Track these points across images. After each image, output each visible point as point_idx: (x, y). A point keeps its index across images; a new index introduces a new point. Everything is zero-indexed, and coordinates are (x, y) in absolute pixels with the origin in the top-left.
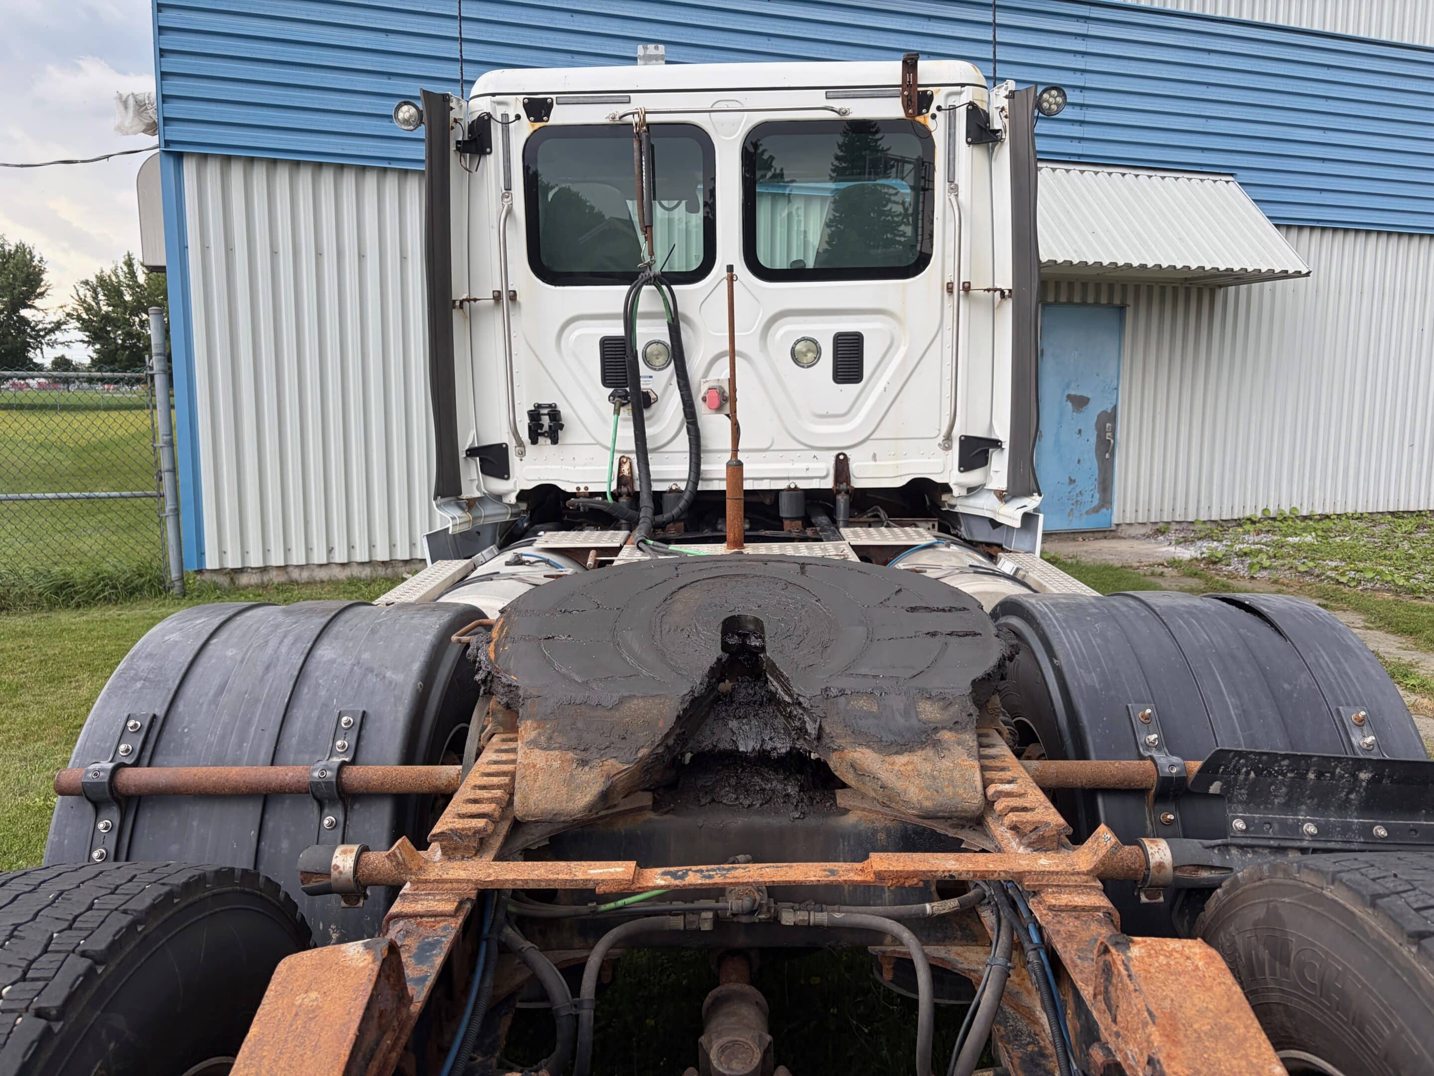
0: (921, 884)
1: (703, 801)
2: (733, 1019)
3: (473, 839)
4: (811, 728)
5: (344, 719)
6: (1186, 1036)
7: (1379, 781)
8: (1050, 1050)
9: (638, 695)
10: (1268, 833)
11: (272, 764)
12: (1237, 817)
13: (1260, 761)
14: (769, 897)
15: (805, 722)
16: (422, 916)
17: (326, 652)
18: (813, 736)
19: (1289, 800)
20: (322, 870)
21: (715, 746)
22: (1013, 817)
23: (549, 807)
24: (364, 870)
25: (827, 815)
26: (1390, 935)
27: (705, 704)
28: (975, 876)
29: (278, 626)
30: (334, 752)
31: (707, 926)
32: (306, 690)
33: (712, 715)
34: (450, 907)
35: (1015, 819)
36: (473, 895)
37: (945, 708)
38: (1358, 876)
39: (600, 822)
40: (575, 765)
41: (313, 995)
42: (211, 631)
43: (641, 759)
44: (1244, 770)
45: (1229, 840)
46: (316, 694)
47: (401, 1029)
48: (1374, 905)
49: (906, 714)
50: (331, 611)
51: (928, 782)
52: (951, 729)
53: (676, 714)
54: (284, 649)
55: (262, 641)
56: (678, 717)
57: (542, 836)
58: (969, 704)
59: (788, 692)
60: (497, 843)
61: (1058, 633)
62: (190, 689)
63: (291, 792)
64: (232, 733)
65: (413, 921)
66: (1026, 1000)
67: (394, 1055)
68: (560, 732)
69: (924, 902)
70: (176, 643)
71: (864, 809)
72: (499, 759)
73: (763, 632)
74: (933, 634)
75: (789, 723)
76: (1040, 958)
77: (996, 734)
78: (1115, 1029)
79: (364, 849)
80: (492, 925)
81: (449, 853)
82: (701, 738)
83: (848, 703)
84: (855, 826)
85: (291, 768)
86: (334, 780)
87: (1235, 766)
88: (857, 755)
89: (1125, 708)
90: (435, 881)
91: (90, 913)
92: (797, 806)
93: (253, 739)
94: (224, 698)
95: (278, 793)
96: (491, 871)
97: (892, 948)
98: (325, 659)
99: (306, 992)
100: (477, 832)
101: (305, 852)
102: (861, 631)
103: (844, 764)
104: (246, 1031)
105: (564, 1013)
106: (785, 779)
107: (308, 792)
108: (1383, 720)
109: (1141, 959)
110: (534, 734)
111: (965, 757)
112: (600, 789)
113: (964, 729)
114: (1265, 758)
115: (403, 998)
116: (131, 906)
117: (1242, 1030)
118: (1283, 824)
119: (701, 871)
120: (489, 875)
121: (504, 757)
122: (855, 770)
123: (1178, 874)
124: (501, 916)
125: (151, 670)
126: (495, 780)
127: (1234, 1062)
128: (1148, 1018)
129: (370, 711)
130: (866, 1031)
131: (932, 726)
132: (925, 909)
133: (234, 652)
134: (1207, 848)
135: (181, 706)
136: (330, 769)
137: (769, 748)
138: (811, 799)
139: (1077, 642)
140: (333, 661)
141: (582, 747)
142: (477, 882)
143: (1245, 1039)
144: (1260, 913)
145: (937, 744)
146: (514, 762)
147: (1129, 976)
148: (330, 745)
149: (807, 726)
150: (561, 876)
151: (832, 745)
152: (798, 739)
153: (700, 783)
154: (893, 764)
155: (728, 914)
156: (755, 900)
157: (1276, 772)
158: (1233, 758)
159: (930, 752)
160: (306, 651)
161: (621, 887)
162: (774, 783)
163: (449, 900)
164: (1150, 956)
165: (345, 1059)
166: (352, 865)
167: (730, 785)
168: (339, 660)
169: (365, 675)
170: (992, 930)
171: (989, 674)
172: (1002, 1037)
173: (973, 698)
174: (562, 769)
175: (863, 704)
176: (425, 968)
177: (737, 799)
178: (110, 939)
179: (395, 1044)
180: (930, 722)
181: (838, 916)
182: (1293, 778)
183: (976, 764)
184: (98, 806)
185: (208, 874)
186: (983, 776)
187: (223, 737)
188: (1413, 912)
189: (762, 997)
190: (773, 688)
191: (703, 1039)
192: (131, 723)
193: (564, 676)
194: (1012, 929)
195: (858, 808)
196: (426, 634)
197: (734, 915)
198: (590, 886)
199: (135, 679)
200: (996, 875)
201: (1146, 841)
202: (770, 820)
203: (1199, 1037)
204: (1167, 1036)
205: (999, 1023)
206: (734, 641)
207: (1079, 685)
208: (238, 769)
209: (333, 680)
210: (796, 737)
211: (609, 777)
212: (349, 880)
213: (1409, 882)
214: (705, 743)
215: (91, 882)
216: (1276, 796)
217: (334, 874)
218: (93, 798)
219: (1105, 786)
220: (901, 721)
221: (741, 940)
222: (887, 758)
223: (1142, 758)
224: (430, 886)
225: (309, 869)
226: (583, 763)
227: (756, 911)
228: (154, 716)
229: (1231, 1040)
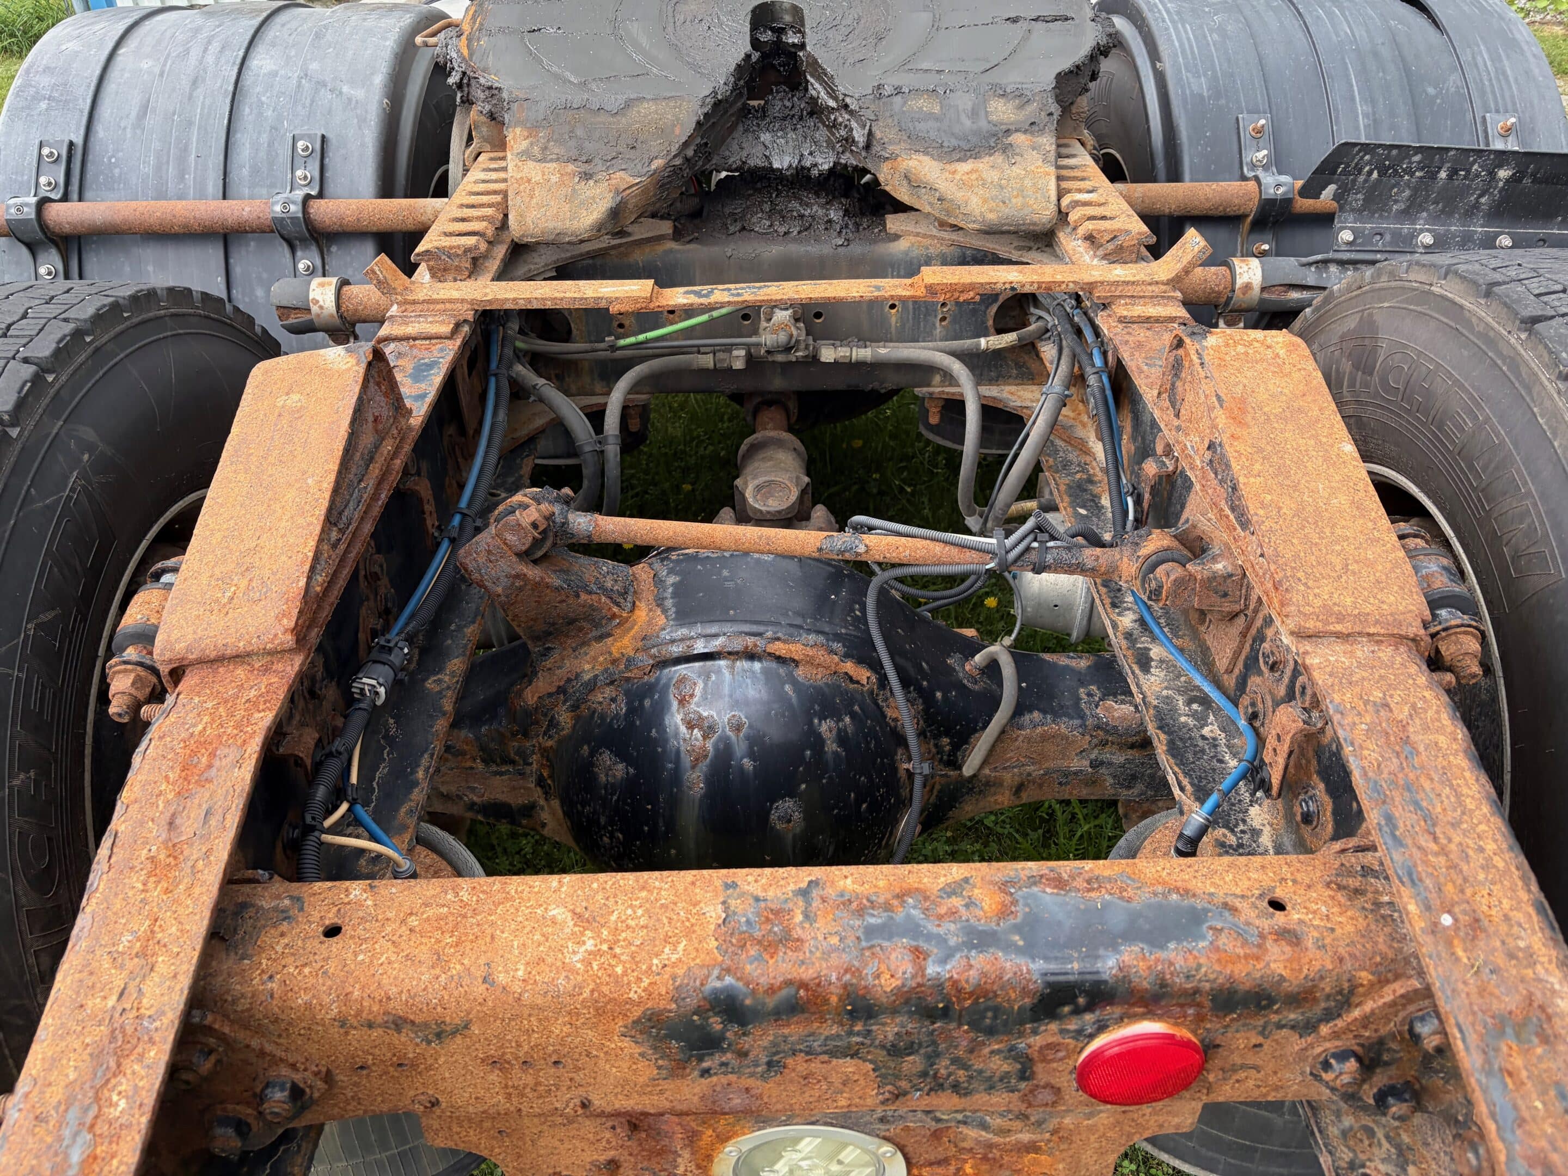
0: (978, 298)
1: (732, 229)
2: (770, 464)
3: (464, 259)
4: (859, 135)
5: (300, 144)
6: (1253, 418)
7: (1519, 180)
8: (1100, 476)
9: (648, 97)
10: (1377, 245)
11: (224, 197)
12: (1345, 228)
13: (1387, 158)
14: (807, 334)
15: (851, 129)
16: (415, 339)
17: (262, 62)
18: (861, 145)
19: (1409, 207)
20: (299, 305)
21: (744, 163)
22: (1090, 226)
23: (551, 225)
24: (347, 305)
25: (875, 242)
26: (1499, 323)
27: (731, 111)
28: (1039, 288)
29: (197, 30)
30: (295, 185)
31: (739, 365)
32: (247, 110)
33: (740, 128)
34: (446, 329)
35: (1091, 227)
36: (470, 316)
37: (1021, 107)
38: (1477, 267)
39: (613, 252)
40: (577, 179)
41: (295, 397)
42: (116, 38)
43: (655, 171)
44: (1367, 168)
45: (1331, 255)
46: (260, 114)
47: (402, 440)
48: (1488, 294)
49: (974, 114)
50: (261, 11)
51: (994, 192)
52: (1025, 132)
53: (695, 119)
54: (210, 59)
55: (181, 49)
56: (699, 123)
57: (546, 265)
58: (1050, 101)
59: (832, 94)
60: (494, 265)
61: (1167, 29)
62: (106, 110)
63: (253, 232)
64: (168, 162)
65: (405, 343)
66: (1080, 432)
67: (398, 462)
68: (556, 141)
69: (979, 336)
70: (76, 54)
71: (917, 234)
72: (487, 178)
73: (803, 25)
74: (1015, 20)
75: (833, 134)
76: (1101, 381)
77: (1078, 145)
78: (1176, 422)
79: (344, 283)
80: (500, 361)
81: (438, 274)
82: (727, 153)
83: (905, 103)
84: (906, 253)
85: (246, 202)
86: (300, 215)
87: (1357, 164)
88: (912, 163)
89: (1234, 120)
90: (424, 301)
91: (24, 321)
92: (840, 232)
93: (196, 169)
94: (151, 121)
95: (237, 231)
96: (488, 290)
97: (940, 389)
98: (264, 71)
99: (287, 394)
100: (467, 250)
101: (277, 284)
102: (925, 18)
103: (897, 175)
104: (228, 432)
105: (587, 449)
106: (827, 203)
107: (272, 231)
108: (1533, 129)
109: (1217, 349)
110: (525, 144)
111: (1040, 163)
112: (609, 205)
113: (1042, 131)
114: (1394, 152)
115: (399, 407)
116: (71, 314)
117: (1316, 413)
118: (1396, 235)
119: (729, 290)
120: (486, 295)
121: (494, 176)
122: (910, 181)
123: (1266, 295)
124: (509, 352)
125: (54, 87)
126: (485, 199)
127: (1301, 441)
128: (1216, 403)
129: (329, 135)
130: (909, 490)
131: (1004, 127)
132: (979, 344)
133: (150, 63)
134: (1304, 265)
135: (100, 131)
136: (294, 203)
137: (808, 164)
138: (857, 225)
139: (1188, 39)
140: (274, 74)
141: (584, 159)
142: (472, 302)
143: (1317, 421)
144: (1351, 323)
145: (1007, 149)
146: (505, 180)
147: (1202, 364)
148: (289, 176)
149: (855, 133)
150: (568, 295)
151: (883, 153)
152: (843, 152)
153: (727, 210)
154: (954, 172)
155: (763, 351)
156: (791, 336)
157: (1404, 170)
158: (1360, 151)
159: (998, 158)
160: (239, 61)
161: (638, 306)
162: (815, 208)
163: (443, 322)
164: (1227, 345)
165: (339, 453)
166: (333, 299)
167: (762, 211)
168: (282, 72)
169: (317, 91)
170: (1051, 363)
171: (1078, 67)
172: (1051, 467)
173: (1057, 96)
174: (562, 183)
175: (923, 104)
176: (423, 386)
177: (770, 226)
178: (54, 346)
179: (397, 449)
180: (1002, 124)
181: (883, 351)
182: (1421, 178)
183: (1052, 170)
184: (33, 248)
185: (159, 292)
186: (1058, 186)
187: (158, 168)
188: (1532, 297)
189: (799, 443)
190: (814, 93)
191: (738, 482)
192: (46, 151)
193: (557, 77)
194: (1074, 356)
195: (910, 233)
196: (385, 39)
197: (768, 352)
198: (603, 304)
199: (37, 98)
200: (1064, 286)
201: (1236, 262)
202: (809, 248)
203: (1268, 419)
204: (1234, 418)
205: (1049, 455)
206: (766, 36)
207: (1184, 93)
208: (184, 202)
209: (278, 97)
210: (841, 150)
211: (618, 192)
212: (332, 316)
213: (1534, 270)
214: (732, 160)
215: (21, 294)
216: (1396, 202)
217: (315, 309)
218: (25, 238)
219: (1196, 213)
220: (968, 123)
221: (778, 383)
222: (947, 166)
223: (1244, 178)
224: (420, 307)
225: (284, 303)
226: (587, 176)
227: (792, 348)
228: (71, 144)
229: (1302, 421)
